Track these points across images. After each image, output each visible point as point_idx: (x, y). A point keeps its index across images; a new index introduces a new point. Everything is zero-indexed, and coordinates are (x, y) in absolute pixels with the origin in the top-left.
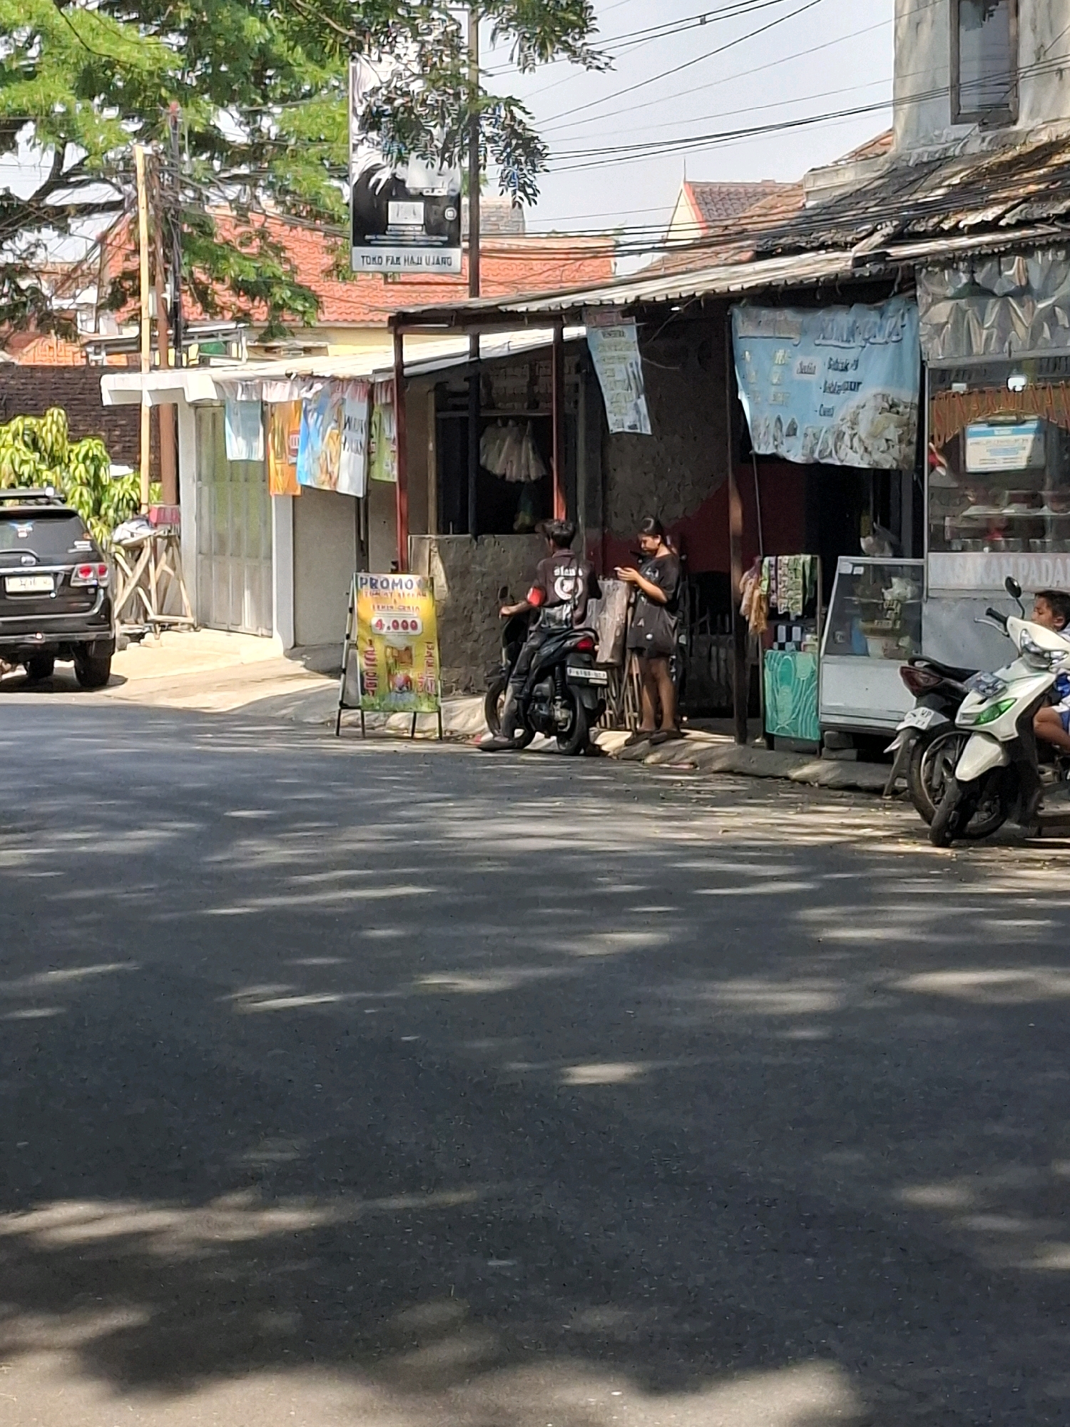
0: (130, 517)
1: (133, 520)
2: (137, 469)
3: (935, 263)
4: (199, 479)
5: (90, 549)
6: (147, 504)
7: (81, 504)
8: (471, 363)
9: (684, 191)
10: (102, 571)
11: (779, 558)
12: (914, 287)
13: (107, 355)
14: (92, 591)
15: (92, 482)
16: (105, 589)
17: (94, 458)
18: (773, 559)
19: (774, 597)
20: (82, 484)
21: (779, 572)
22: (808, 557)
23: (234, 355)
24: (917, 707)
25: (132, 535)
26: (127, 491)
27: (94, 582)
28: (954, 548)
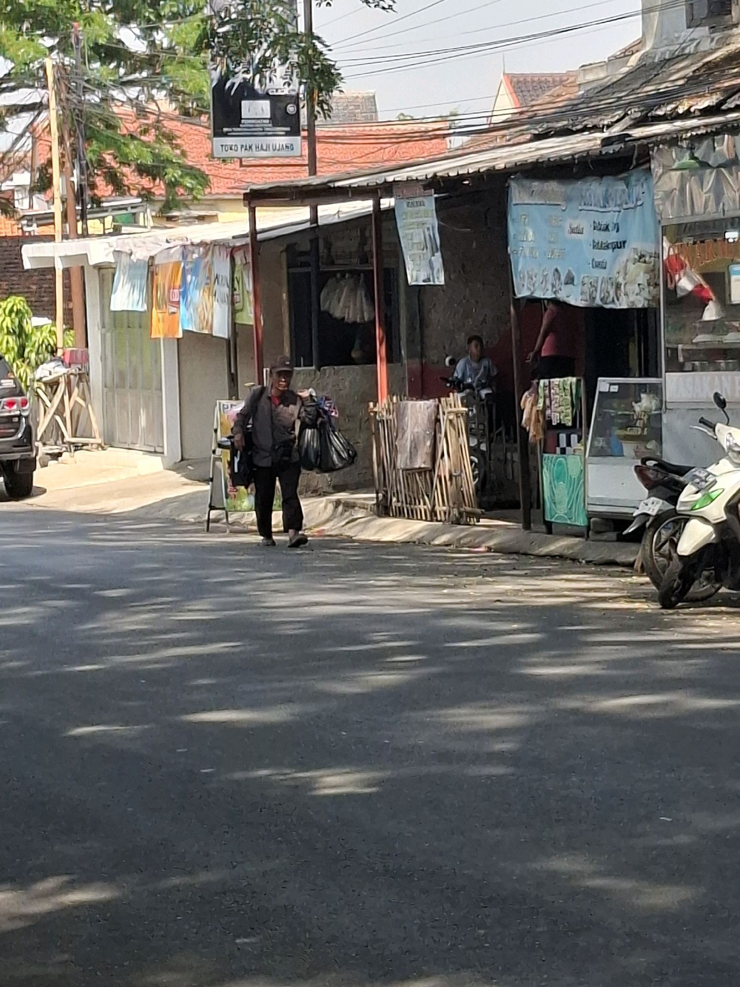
0: (49, 359)
1: (51, 361)
2: (54, 320)
3: (664, 142)
4: (103, 327)
5: (14, 386)
6: (62, 348)
7: (8, 350)
8: (311, 228)
9: (504, 81)
10: (24, 403)
11: (552, 380)
12: (649, 161)
13: (38, 226)
14: (16, 419)
15: (17, 331)
16: (26, 417)
17: (18, 312)
18: (547, 381)
19: (548, 412)
20: (9, 333)
21: (552, 391)
22: (574, 379)
23: (141, 224)
24: (649, 497)
25: (50, 374)
26: (46, 337)
27: (18, 413)
28: (686, 369)
